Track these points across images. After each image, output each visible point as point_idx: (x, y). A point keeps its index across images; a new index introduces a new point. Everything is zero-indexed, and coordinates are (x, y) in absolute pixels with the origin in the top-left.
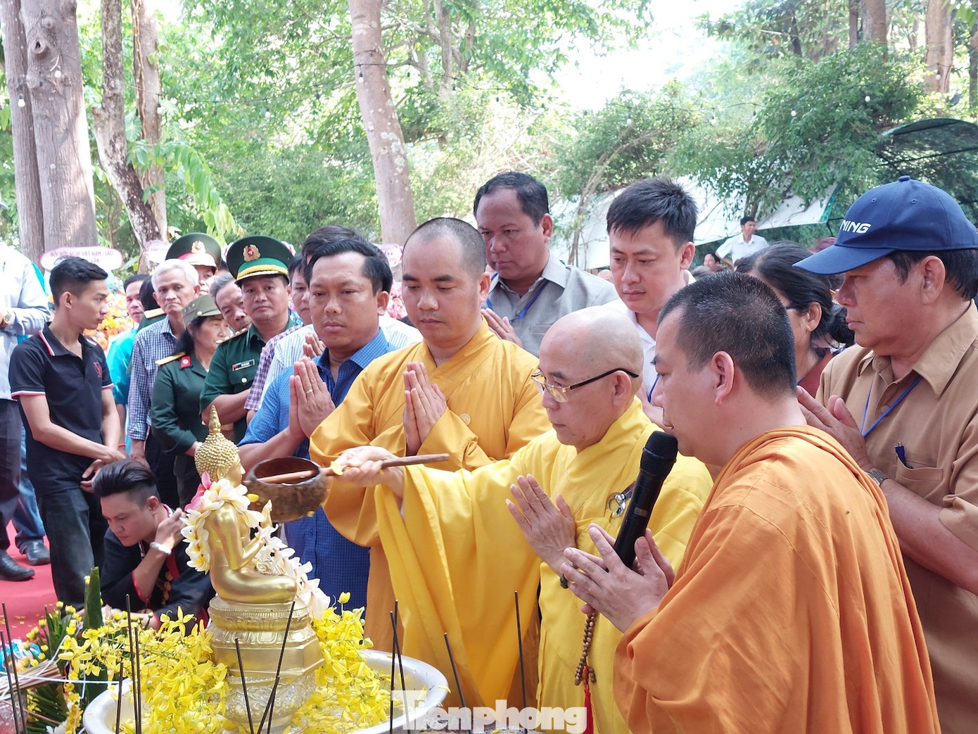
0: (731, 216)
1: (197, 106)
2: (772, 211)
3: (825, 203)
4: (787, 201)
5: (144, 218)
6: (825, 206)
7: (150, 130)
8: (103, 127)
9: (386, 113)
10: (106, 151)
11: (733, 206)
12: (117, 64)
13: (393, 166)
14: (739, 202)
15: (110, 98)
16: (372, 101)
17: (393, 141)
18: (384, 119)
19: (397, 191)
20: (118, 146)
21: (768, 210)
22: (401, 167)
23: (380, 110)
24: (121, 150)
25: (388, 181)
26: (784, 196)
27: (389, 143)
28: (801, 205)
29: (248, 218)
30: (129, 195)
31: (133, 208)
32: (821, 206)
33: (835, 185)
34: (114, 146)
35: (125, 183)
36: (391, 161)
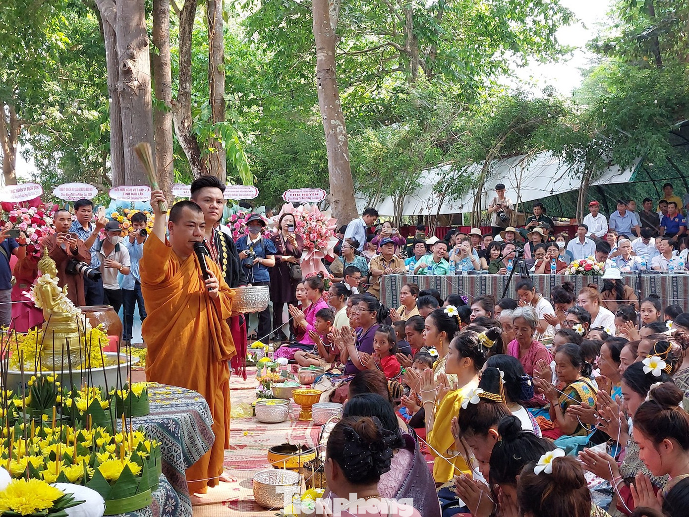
0: (574, 176)
1: (255, 97)
2: (601, 173)
3: (633, 169)
4: (611, 167)
5: (200, 170)
6: (633, 171)
7: (217, 113)
8: (177, 113)
9: (334, 108)
10: (179, 128)
11: (575, 169)
12: (188, 73)
13: (338, 141)
14: (579, 167)
15: (182, 94)
16: (327, 101)
17: (338, 125)
18: (333, 112)
19: (339, 157)
20: (186, 125)
21: (598, 173)
22: (342, 142)
23: (331, 106)
24: (188, 127)
25: (334, 150)
26: (610, 164)
27: (336, 127)
28: (619, 170)
29: (282, 171)
30: (192, 156)
31: (194, 164)
32: (631, 171)
33: (640, 158)
34: (184, 125)
35: (189, 148)
36: (337, 138)
